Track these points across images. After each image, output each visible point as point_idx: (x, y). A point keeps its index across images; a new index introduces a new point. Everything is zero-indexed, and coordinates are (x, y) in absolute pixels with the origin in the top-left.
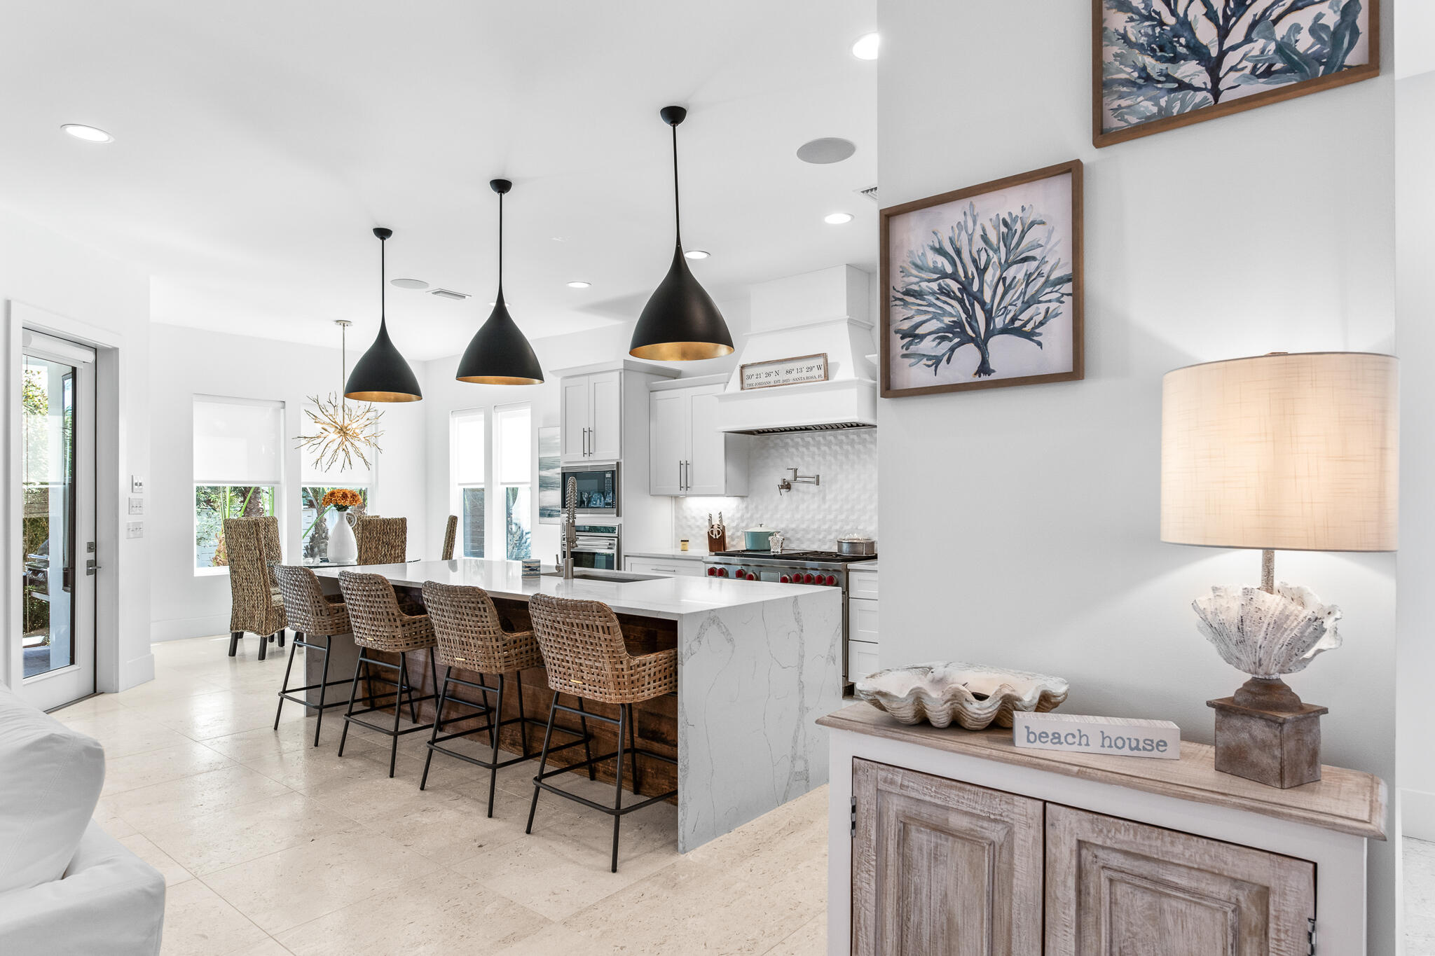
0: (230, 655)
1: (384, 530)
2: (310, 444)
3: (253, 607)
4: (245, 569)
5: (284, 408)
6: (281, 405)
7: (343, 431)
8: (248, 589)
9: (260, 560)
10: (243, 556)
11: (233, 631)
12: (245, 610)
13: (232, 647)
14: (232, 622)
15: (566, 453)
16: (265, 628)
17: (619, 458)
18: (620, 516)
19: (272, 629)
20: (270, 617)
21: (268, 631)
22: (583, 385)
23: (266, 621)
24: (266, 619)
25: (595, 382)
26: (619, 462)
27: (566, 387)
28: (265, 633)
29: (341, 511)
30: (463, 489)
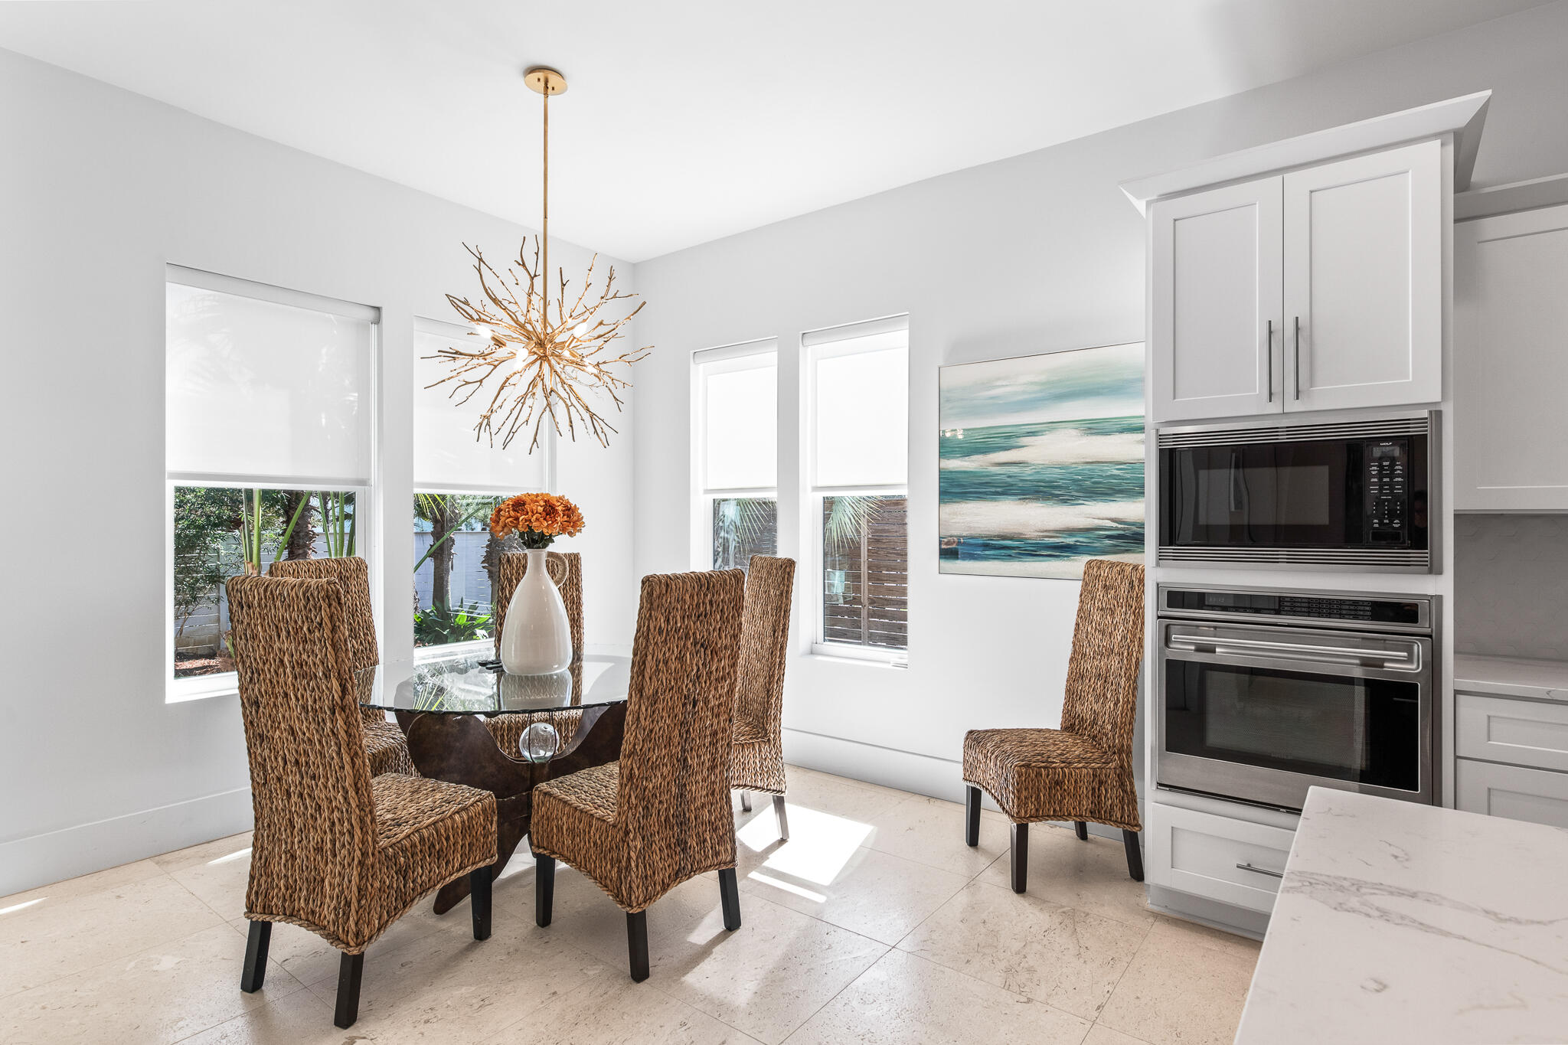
0: (244, 988)
1: (698, 605)
2: (455, 383)
3: (319, 850)
4: (292, 732)
5: (377, 321)
6: (371, 314)
7: (543, 347)
8: (301, 795)
9: (343, 709)
10: (286, 695)
11: (257, 917)
12: (293, 857)
13: (253, 968)
14: (251, 888)
15: (1174, 398)
16: (356, 924)
17: (1439, 399)
18: (1440, 572)
19: (377, 922)
20: (372, 886)
21: (366, 932)
22: (1257, 205)
23: (359, 902)
24: (359, 892)
25: (1312, 189)
26: (1440, 412)
27: (1175, 220)
28: (357, 939)
29: (535, 546)
30: (714, 500)
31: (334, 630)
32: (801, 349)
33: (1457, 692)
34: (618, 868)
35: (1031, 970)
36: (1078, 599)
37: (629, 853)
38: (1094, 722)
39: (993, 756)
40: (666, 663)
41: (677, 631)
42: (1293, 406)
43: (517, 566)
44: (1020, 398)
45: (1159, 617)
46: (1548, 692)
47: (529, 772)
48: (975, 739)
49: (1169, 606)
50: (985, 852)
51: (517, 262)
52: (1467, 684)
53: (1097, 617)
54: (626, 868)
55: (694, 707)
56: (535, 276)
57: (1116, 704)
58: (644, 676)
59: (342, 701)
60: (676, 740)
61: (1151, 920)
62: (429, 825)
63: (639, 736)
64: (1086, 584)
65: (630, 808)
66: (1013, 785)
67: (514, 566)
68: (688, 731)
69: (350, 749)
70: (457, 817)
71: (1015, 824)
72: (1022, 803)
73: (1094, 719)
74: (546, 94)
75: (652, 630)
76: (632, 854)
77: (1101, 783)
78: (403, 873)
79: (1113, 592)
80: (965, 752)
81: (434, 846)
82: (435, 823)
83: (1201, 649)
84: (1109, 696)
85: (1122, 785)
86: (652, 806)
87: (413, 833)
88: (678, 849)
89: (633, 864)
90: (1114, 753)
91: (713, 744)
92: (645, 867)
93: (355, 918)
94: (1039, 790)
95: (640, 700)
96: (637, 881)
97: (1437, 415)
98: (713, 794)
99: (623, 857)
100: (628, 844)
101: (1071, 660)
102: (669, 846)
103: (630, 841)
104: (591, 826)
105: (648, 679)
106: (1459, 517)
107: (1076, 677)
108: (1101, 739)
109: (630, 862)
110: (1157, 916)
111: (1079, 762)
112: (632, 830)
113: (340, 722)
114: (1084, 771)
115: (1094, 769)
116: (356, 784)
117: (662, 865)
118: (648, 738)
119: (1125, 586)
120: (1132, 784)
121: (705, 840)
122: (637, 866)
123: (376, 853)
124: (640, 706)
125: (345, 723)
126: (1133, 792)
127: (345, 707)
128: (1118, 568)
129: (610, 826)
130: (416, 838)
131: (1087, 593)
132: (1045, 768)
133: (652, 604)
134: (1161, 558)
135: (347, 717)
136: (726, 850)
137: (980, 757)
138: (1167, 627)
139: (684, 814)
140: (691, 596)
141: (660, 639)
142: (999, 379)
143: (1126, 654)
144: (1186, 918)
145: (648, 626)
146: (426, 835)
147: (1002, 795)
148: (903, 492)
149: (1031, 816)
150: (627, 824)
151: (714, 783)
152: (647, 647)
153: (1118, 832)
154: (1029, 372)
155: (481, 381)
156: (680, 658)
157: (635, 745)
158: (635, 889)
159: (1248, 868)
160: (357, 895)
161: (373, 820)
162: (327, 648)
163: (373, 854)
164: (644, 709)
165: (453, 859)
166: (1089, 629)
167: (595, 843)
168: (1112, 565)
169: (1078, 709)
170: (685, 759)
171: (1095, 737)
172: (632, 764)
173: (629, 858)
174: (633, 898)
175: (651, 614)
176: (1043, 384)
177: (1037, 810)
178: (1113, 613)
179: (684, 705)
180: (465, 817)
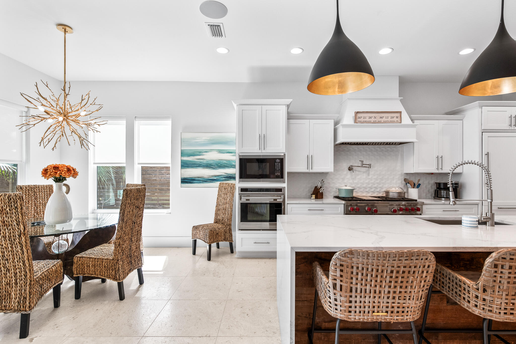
15: (242, 148)
16: (29, 303)
17: (285, 152)
18: (285, 183)
19: (35, 302)
20: (34, 291)
21: (32, 306)
22: (257, 110)
23: (30, 296)
24: (29, 293)
25: (267, 110)
26: (285, 154)
27: (242, 110)
28: (29, 308)
29: (60, 182)
30: (97, 166)
31: (22, 209)
32: (135, 121)
33: (287, 204)
34: (115, 271)
35: (218, 272)
36: (218, 192)
37: (119, 266)
38: (223, 220)
39: (202, 230)
40: (129, 212)
41: (132, 203)
42: (263, 151)
43: (25, 190)
44: (203, 143)
45: (239, 194)
46: (299, 202)
47: (57, 257)
48: (195, 228)
49: (241, 191)
50: (197, 255)
51: (62, 89)
52: (289, 202)
53: (223, 195)
54: (118, 270)
55: (134, 224)
56: (68, 94)
57: (228, 215)
58: (124, 216)
59: (24, 232)
60: (130, 233)
61: (237, 259)
62: (46, 271)
63: (122, 233)
64: (220, 188)
65: (119, 253)
66: (208, 236)
67: (24, 190)
68: (133, 231)
69: (26, 248)
70: (53, 268)
71: (208, 245)
72: (210, 240)
73: (223, 219)
74: (65, 33)
75: (127, 203)
76: (120, 266)
77: (226, 232)
78: (41, 286)
79: (227, 190)
80: (192, 232)
81: (48, 277)
82: (47, 270)
83: (247, 200)
84: (226, 213)
85: (230, 232)
86: (124, 252)
87: (42, 274)
88: (130, 264)
89: (120, 268)
90: (228, 226)
91: (137, 234)
92: (123, 269)
93: (29, 302)
94: (214, 236)
95: (123, 223)
96: (121, 273)
97: (285, 155)
98: (137, 248)
99: (117, 267)
100: (118, 263)
101: (216, 206)
102: (128, 263)
103: (119, 263)
104: (102, 262)
105: (125, 217)
106: (288, 173)
107: (218, 210)
108: (225, 223)
109: (119, 268)
110: (238, 258)
111: (221, 228)
112: (120, 259)
113: (23, 239)
114: (223, 230)
115: (224, 230)
116: (28, 259)
117: (127, 268)
118: (124, 233)
119: (230, 188)
120: (231, 232)
121: (136, 261)
122: (121, 269)
123: (34, 280)
124: (123, 224)
125: (25, 239)
126: (232, 234)
127: (25, 234)
128: (228, 184)
129: (111, 260)
130: (43, 275)
131: (220, 190)
132: (214, 231)
133: (127, 196)
134: (240, 181)
135: (26, 237)
136: (140, 263)
137: (198, 232)
138: (241, 196)
139: (131, 254)
140: (136, 194)
141: (128, 206)
142: (197, 137)
143: (230, 203)
144: (243, 257)
145: (126, 202)
146: (46, 274)
147: (205, 239)
148: (170, 165)
149: (212, 242)
150: (118, 258)
151: (137, 245)
152: (125, 208)
153: (228, 243)
154: (205, 137)
155: (34, 125)
156: (133, 211)
157: (121, 235)
158: (121, 275)
159: (256, 243)
160: (29, 294)
161: (33, 270)
162: (19, 215)
163: (33, 281)
164: (124, 225)
165: (53, 281)
166: (221, 199)
167: (105, 267)
168: (226, 184)
169: (218, 217)
170: (132, 239)
171: (223, 223)
172: (120, 241)
173: (119, 267)
174: (121, 278)
175: (127, 199)
176: (209, 140)
177: (213, 241)
178: (227, 194)
179: (132, 224)
180: (55, 268)
